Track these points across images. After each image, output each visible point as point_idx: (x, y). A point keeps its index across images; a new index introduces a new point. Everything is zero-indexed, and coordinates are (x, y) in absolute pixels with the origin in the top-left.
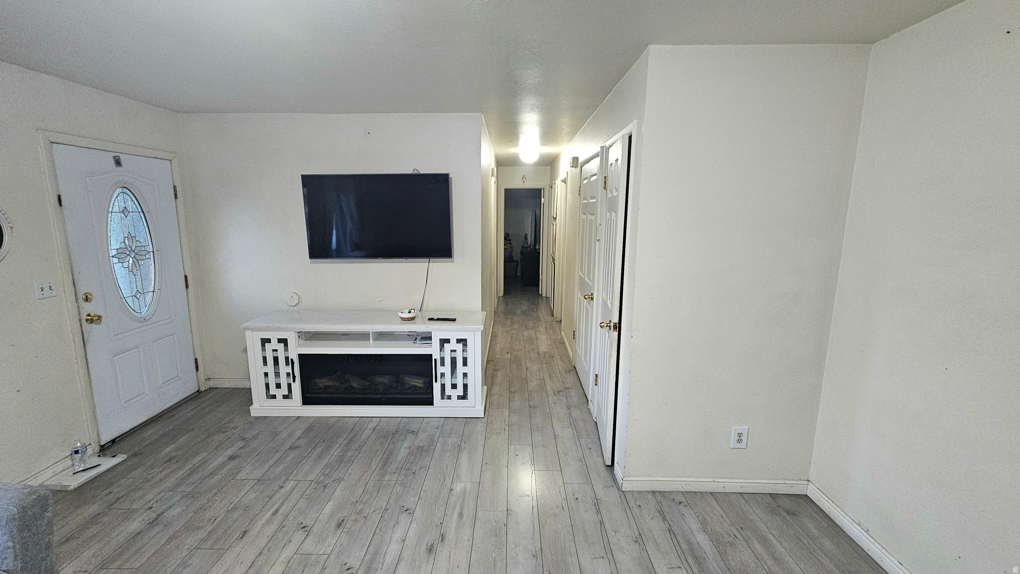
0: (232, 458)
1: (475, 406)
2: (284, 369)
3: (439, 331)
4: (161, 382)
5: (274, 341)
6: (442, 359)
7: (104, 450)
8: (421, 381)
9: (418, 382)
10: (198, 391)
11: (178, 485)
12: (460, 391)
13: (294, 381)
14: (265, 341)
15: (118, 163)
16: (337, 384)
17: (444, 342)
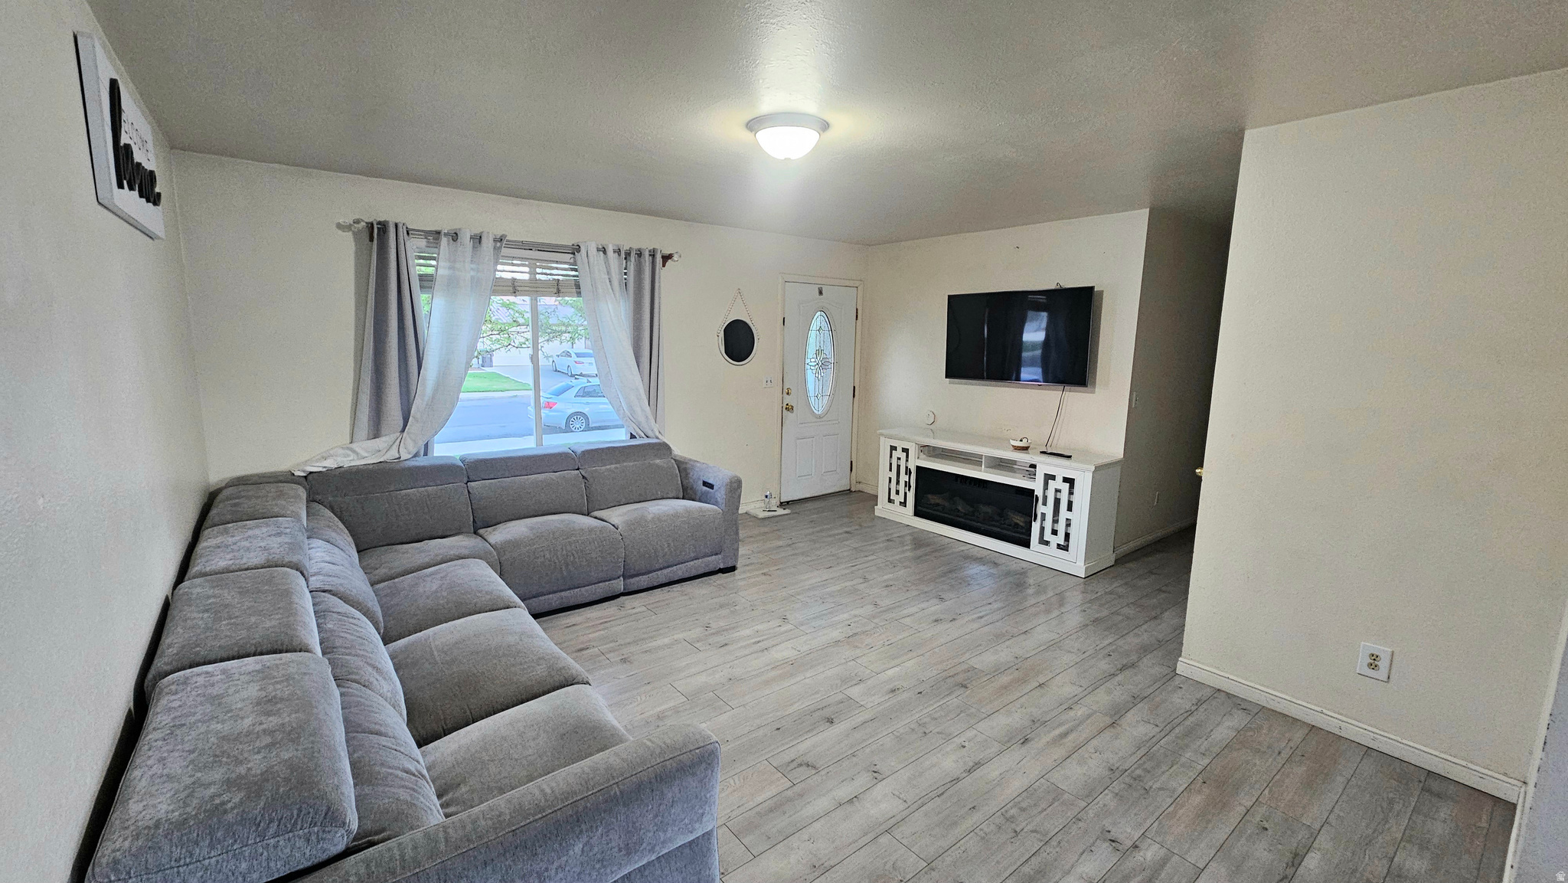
0: (847, 532)
1: (1075, 562)
2: (904, 478)
3: (1045, 465)
4: (823, 471)
5: (899, 449)
6: (1045, 498)
7: (782, 505)
8: (1022, 519)
9: (1019, 520)
10: (849, 490)
11: (810, 534)
12: (1060, 539)
13: (909, 490)
14: (893, 448)
15: (821, 293)
16: (947, 504)
17: (1049, 477)
